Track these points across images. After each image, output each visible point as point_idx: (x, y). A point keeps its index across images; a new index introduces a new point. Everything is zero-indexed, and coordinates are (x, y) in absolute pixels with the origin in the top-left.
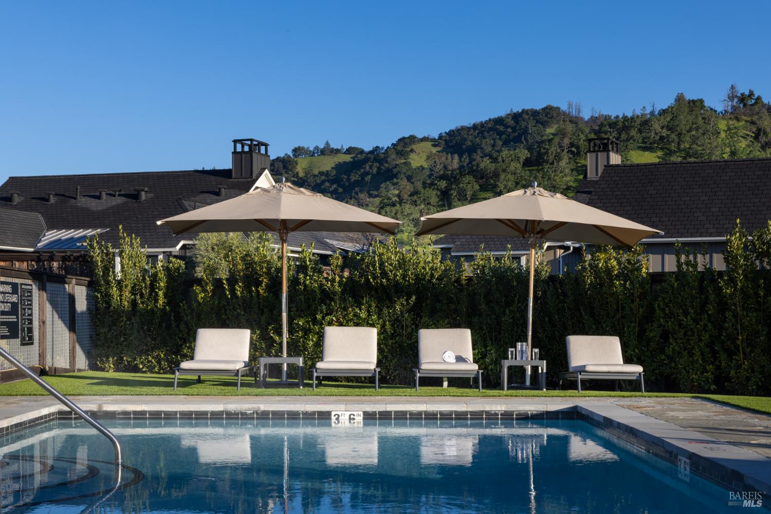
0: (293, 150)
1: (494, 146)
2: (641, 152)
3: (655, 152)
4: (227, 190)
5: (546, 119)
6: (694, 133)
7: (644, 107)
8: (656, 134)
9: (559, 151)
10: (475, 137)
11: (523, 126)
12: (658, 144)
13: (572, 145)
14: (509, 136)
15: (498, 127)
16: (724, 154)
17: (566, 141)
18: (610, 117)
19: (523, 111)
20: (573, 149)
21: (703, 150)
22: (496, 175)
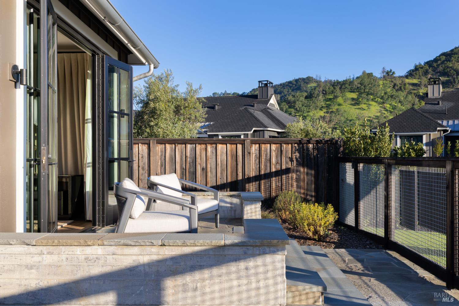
0: (213, 94)
1: (288, 91)
2: (350, 93)
3: (355, 93)
4: (257, 104)
5: (308, 81)
6: (370, 85)
7: (350, 76)
8: (356, 86)
9: (318, 93)
10: (281, 88)
11: (299, 84)
12: (356, 90)
13: (323, 90)
14: (294, 88)
15: (290, 84)
16: (382, 93)
17: (321, 89)
18: (332, 80)
19: (299, 78)
20: (324, 92)
21: (374, 92)
22: (294, 102)
